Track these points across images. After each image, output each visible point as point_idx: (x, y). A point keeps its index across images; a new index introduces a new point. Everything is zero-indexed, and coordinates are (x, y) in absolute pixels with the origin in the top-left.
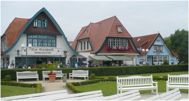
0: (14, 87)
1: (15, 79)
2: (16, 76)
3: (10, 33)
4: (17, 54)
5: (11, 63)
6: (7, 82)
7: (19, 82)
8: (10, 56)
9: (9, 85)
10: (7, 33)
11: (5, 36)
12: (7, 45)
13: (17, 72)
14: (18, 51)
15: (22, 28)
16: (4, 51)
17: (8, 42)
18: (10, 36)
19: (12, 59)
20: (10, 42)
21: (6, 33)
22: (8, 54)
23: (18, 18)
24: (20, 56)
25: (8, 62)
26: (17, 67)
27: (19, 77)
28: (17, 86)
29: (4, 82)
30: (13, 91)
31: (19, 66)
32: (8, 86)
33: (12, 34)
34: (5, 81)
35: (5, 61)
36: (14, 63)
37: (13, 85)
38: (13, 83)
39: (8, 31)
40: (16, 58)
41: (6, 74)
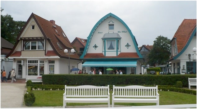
0: (186, 94)
1: (187, 86)
2: (188, 82)
3: (180, 36)
4: (188, 59)
5: (182, 68)
6: (178, 88)
7: (191, 90)
8: (181, 61)
9: (181, 92)
10: (177, 36)
11: (174, 40)
12: (177, 49)
13: (189, 78)
14: (190, 55)
15: (193, 30)
16: (174, 55)
17: (178, 45)
18: (180, 39)
19: (183, 64)
20: (180, 45)
21: (175, 36)
22: (178, 59)
23: (187, 19)
24: (192, 61)
25: (178, 67)
26: (189, 73)
27: (191, 83)
28: (189, 93)
29: (175, 89)
30: (185, 99)
31: (191, 72)
32: (179, 93)
33: (183, 37)
34: (176, 87)
35: (176, 66)
36: (185, 68)
37: (184, 92)
38: (185, 90)
39: (178, 35)
40: (188, 63)
41: (177, 80)
